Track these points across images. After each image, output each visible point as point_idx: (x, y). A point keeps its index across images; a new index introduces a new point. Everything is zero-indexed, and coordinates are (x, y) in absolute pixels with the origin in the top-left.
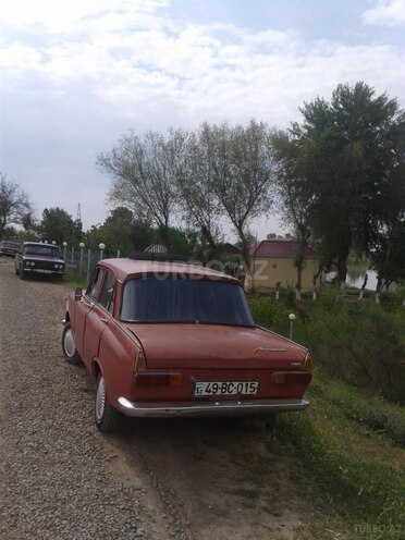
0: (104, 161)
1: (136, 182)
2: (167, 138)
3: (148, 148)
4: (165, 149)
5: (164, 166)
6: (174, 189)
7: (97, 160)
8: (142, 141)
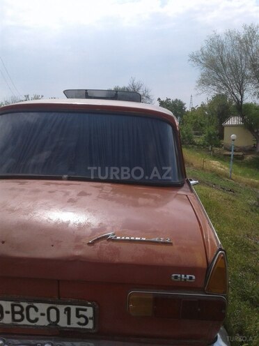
0: (194, 58)
1: (218, 70)
2: (242, 33)
3: (228, 43)
4: (241, 42)
5: (241, 56)
6: (248, 72)
7: (189, 58)
8: (223, 38)
